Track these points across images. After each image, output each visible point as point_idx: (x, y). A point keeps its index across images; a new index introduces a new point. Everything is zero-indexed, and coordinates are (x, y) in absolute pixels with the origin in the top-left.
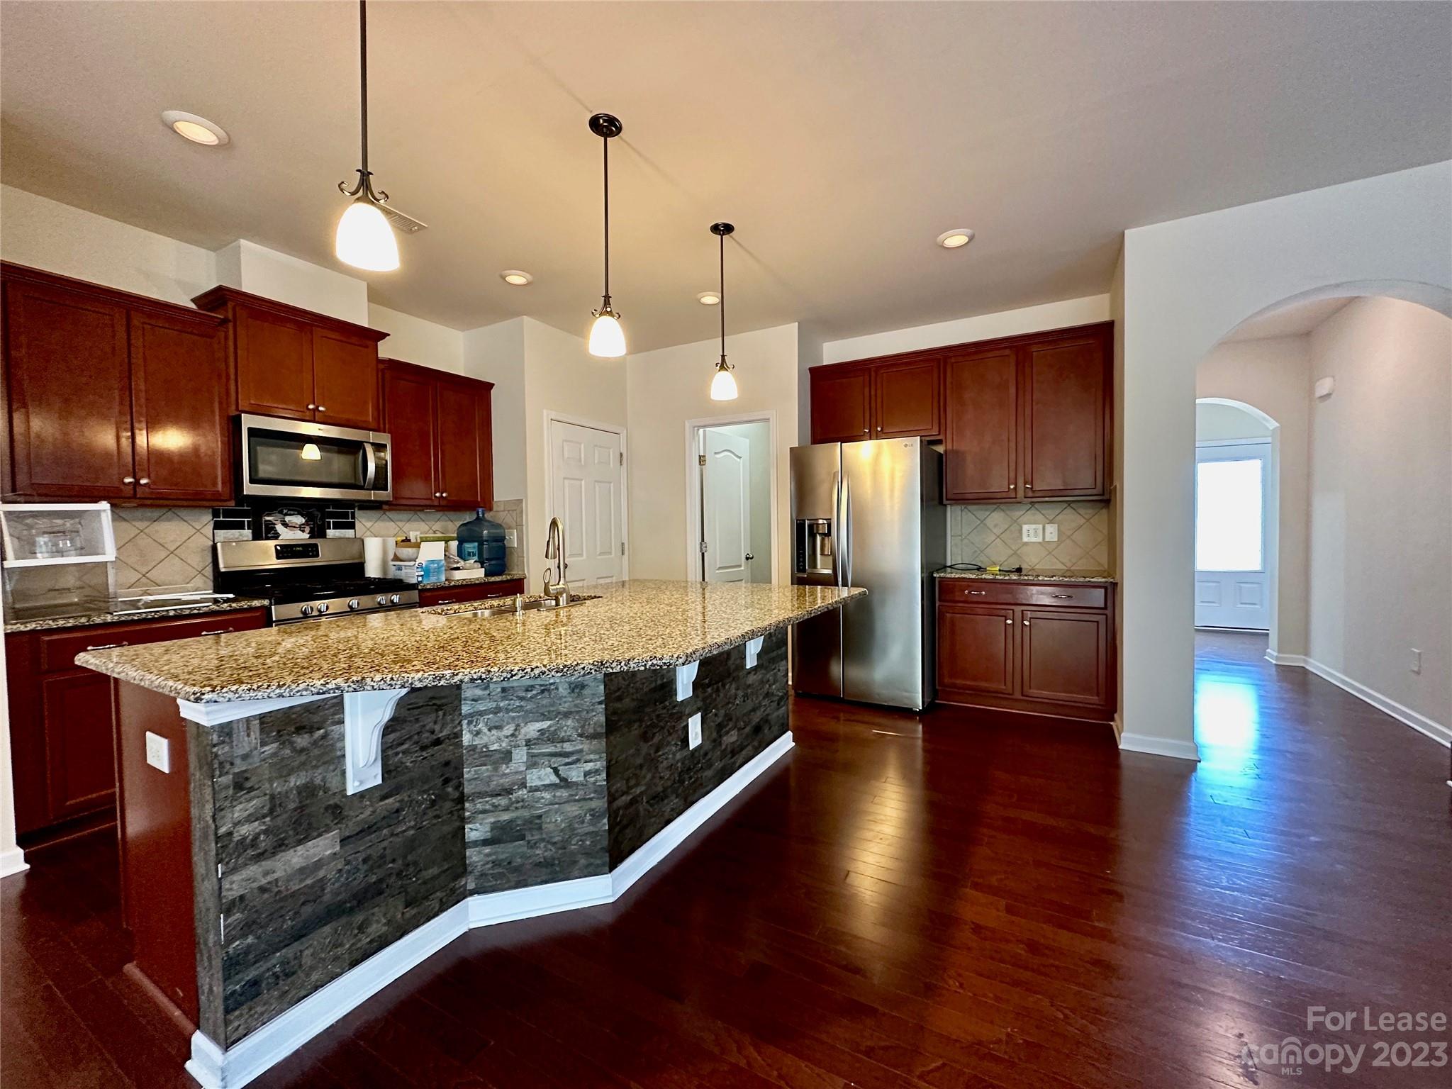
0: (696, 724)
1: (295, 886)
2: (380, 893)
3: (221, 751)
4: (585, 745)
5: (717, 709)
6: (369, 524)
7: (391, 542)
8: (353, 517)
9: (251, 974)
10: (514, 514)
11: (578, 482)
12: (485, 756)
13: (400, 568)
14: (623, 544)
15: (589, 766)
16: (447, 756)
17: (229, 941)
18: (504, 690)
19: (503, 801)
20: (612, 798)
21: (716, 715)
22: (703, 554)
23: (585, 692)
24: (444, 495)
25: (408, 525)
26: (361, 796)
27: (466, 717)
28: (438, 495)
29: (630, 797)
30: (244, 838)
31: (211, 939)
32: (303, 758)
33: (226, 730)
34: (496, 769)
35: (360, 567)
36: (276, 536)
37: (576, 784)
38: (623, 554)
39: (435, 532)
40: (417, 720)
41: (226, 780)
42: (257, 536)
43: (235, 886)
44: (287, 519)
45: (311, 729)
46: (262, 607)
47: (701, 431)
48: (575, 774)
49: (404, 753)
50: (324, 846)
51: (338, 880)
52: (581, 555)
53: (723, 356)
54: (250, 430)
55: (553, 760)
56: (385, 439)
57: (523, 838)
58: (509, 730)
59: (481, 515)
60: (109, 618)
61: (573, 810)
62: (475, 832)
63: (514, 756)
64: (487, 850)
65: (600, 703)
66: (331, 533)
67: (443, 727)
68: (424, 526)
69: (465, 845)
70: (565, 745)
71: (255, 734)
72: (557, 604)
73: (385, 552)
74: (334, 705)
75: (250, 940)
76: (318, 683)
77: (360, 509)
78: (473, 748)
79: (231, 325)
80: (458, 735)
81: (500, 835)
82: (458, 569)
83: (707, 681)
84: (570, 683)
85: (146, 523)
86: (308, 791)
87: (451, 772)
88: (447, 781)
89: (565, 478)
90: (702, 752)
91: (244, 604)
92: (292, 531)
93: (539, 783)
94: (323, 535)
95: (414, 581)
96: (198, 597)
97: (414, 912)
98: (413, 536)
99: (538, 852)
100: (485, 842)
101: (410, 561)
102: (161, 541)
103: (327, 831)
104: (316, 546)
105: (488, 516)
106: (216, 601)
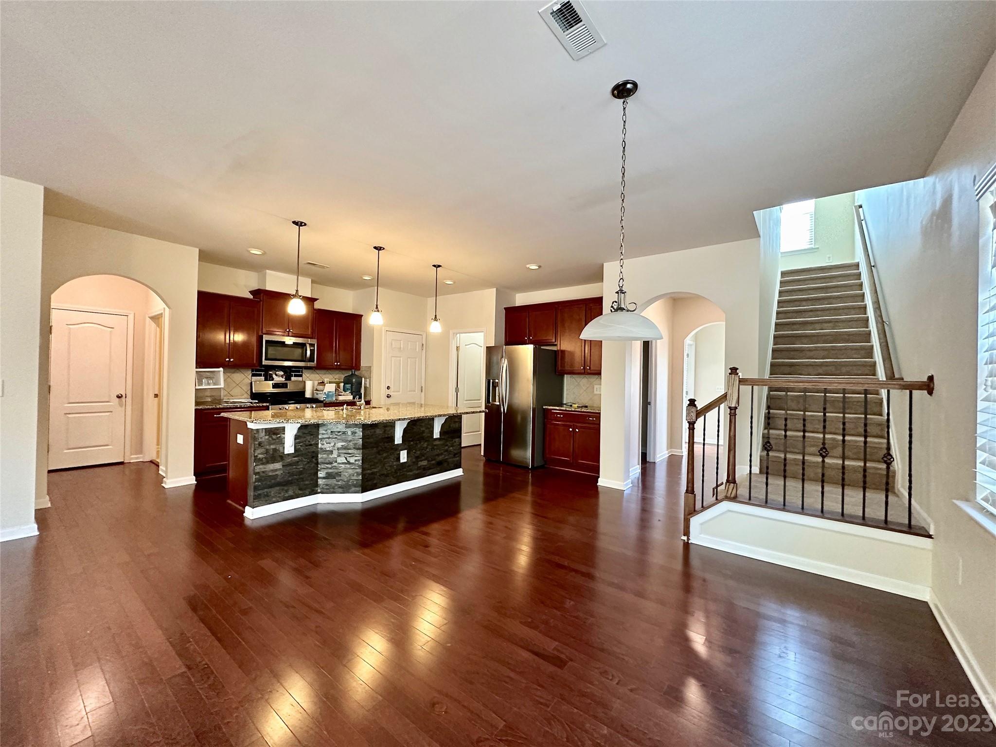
0: (404, 454)
1: (270, 474)
2: (292, 483)
3: (256, 435)
4: (355, 451)
5: (416, 450)
6: (308, 375)
7: (316, 383)
8: (302, 372)
9: (259, 492)
10: (368, 372)
11: (398, 358)
12: (324, 451)
13: (317, 394)
14: (422, 387)
15: (356, 458)
16: (313, 450)
17: (255, 482)
18: (332, 432)
19: (329, 466)
20: (363, 469)
21: (415, 453)
22: (457, 393)
23: (356, 435)
24: (339, 364)
25: (324, 376)
26: (288, 455)
27: (320, 439)
28: (336, 364)
29: (371, 472)
30: (260, 458)
31: (251, 481)
32: (274, 441)
33: (258, 430)
34: (328, 456)
35: (303, 393)
36: (273, 379)
37: (352, 463)
38: (422, 391)
39: (335, 379)
40: (305, 438)
41: (257, 443)
42: (266, 380)
43: (258, 469)
44: (277, 373)
45: (277, 434)
46: (267, 406)
47: (458, 335)
48: (352, 460)
49: (301, 446)
50: (278, 466)
51: (281, 476)
52: (399, 391)
53: (436, 316)
54: (266, 341)
55: (346, 455)
56: (314, 342)
57: (335, 478)
58: (332, 444)
59: (353, 373)
60: (221, 406)
61: (350, 471)
62: (321, 474)
63: (334, 452)
64: (324, 480)
65: (360, 439)
66: (293, 378)
67: (313, 441)
68: (331, 376)
69: (318, 478)
70: (349, 451)
71: (264, 433)
72: (361, 409)
73: (313, 387)
74: (283, 429)
75: (260, 483)
76: (278, 420)
77: (305, 369)
78: (322, 449)
79: (262, 302)
80: (318, 444)
81: (329, 476)
82: (341, 395)
83: (411, 439)
84: (351, 431)
85: (230, 374)
86: (275, 450)
87: (314, 455)
88: (313, 457)
89: (392, 357)
90: (407, 465)
91: (261, 405)
92: (279, 378)
93: (341, 462)
94: (290, 379)
95: (322, 399)
96: (246, 401)
97: (301, 492)
98: (326, 380)
99: (339, 483)
100: (324, 478)
101: (321, 391)
102: (234, 380)
103: (279, 462)
104: (287, 384)
105: (357, 373)
106: (251, 403)
